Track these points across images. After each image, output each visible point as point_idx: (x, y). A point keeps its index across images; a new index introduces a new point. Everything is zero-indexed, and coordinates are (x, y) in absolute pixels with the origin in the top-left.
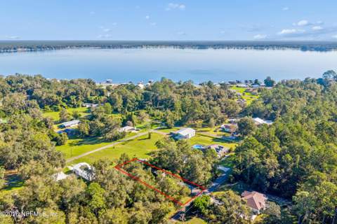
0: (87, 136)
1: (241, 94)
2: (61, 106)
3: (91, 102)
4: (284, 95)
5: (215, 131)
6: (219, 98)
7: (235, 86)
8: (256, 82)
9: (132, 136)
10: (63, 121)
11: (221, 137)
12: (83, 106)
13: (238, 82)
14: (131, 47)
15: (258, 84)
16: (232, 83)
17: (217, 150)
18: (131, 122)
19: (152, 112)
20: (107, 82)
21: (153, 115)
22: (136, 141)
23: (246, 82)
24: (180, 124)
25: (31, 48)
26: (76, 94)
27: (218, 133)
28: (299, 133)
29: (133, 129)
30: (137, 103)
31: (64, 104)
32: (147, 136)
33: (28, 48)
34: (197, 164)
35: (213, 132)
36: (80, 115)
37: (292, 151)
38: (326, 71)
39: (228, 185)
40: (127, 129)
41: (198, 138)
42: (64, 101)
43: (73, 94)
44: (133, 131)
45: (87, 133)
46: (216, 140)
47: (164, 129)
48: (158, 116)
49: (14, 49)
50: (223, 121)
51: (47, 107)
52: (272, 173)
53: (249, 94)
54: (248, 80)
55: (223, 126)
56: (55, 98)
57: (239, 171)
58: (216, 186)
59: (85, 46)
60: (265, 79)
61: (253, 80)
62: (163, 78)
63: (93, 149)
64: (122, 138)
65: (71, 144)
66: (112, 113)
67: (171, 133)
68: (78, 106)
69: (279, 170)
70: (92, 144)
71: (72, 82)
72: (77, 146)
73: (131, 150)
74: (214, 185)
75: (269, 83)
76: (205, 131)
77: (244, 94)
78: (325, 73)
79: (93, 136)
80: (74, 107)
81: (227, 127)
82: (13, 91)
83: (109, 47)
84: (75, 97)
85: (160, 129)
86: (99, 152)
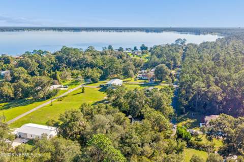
0: (12, 99)
15: (137, 50)
18: (57, 81)
22: (71, 96)
23: (127, 49)
27: (139, 81)
29: (60, 87)
30: (52, 66)
32: (81, 90)
35: (134, 81)
38: (177, 39)
44: (62, 89)
45: (12, 95)
47: (90, 83)
55: (138, 76)
60: (141, 46)
63: (28, 110)
67: (101, 86)
70: (23, 105)
72: (4, 110)
73: (71, 104)
75: (143, 48)
76: (128, 81)
78: (176, 41)
81: (143, 76)
86: (37, 111)
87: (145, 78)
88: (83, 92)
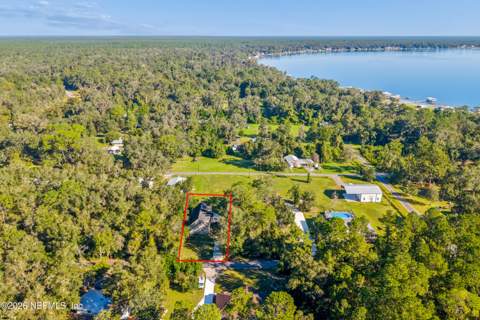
2: (291, 120)
31: (295, 119)
51: (274, 118)
56: (286, 108)
84: (313, 111)
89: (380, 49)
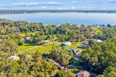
0: (32, 43)
1: (96, 30)
2: (28, 31)
3: (39, 31)
4: (112, 31)
5: (80, 44)
6: (85, 31)
7: (95, 26)
8: (104, 25)
9: (48, 44)
10: (26, 37)
11: (81, 46)
12: (36, 32)
13: (97, 25)
14: (61, 12)
16: (94, 26)
17: (77, 52)
18: (49, 39)
19: (58, 35)
20: (48, 24)
21: (58, 37)
22: (48, 46)
23: (100, 25)
24: (67, 40)
25: (28, 12)
26: (34, 28)
27: (81, 45)
28: (111, 48)
29: (49, 41)
30: (54, 32)
31: (29, 31)
32: (53, 44)
33: (27, 12)
34: (63, 57)
35: (79, 44)
36: (33, 35)
37: (105, 55)
39: (76, 66)
40: (47, 41)
41: (72, 46)
42: (29, 30)
43: (33, 28)
46: (79, 47)
48: (60, 37)
49: (23, 12)
50: (84, 40)
51: (23, 32)
52: (94, 64)
53: (99, 30)
54: (101, 25)
55: (84, 42)
56: (26, 29)
57: (82, 61)
58: (72, 66)
59: (46, 12)
60: (108, 24)
61: (103, 25)
62: (67, 23)
63: (32, 48)
64: (44, 44)
65: (25, 45)
66: (44, 35)
67: (62, 44)
68: (34, 32)
69: (97, 63)
71: (35, 23)
72: (27, 46)
73: (45, 49)
74: (70, 66)
75: (109, 26)
76: (76, 43)
77: (97, 30)
79: (34, 43)
80: (33, 32)
81: (85, 42)
82: (15, 26)
83: (54, 12)
84: (33, 29)
85: (59, 42)
87: (85, 44)
88: (53, 45)
89: (22, 13)
